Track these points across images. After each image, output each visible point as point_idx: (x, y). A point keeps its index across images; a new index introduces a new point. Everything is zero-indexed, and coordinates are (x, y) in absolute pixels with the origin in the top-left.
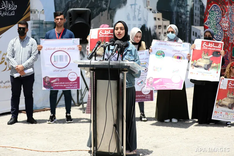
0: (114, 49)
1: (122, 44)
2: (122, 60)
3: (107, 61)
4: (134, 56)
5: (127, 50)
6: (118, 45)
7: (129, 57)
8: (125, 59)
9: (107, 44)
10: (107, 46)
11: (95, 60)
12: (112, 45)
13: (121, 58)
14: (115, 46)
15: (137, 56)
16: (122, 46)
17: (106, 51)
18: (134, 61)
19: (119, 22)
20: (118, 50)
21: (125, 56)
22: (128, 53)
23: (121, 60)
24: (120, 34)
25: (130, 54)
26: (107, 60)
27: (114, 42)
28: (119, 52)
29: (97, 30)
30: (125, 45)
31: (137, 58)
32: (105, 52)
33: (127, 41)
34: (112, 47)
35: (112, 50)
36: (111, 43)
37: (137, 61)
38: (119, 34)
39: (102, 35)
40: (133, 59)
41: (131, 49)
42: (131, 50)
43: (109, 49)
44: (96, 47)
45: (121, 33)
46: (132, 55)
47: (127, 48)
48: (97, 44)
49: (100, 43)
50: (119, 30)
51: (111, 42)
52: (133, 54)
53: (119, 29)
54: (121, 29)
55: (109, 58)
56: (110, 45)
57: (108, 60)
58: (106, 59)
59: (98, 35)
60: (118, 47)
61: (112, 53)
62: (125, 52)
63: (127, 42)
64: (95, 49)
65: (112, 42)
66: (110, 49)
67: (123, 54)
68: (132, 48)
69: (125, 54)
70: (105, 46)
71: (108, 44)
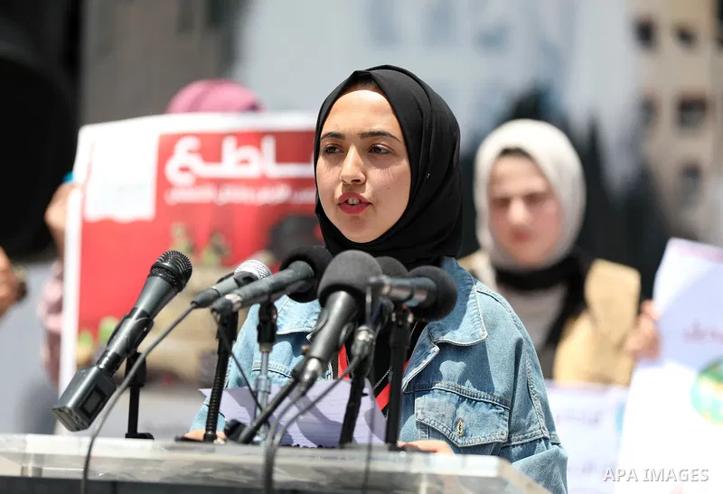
0: (315, 335)
1: (397, 285)
2: (391, 437)
3: (249, 448)
4: (506, 403)
5: (444, 346)
6: (356, 293)
7: (461, 411)
8: (422, 426)
9: (249, 279)
10: (246, 303)
11: (133, 433)
12: (300, 296)
13: (382, 421)
14: (323, 304)
15: (537, 405)
16: (398, 303)
17: (237, 348)
18: (501, 450)
19: (359, 80)
20: (351, 339)
21: (420, 402)
22: (451, 368)
23: (378, 441)
24: (364, 204)
25: (469, 387)
26: (249, 440)
27: (318, 270)
28: (363, 361)
29: (145, 132)
30: (420, 297)
31: (537, 428)
32: (224, 353)
33: (438, 263)
34: (293, 315)
35: (299, 340)
36: (286, 275)
37: (529, 449)
38: (353, 199)
39: (200, 182)
40: (499, 433)
41: (482, 334)
42: (482, 344)
43: (268, 334)
44: (143, 305)
45: (366, 194)
46: (490, 390)
47: (443, 331)
48: (157, 283)
49: (188, 274)
50: (352, 163)
51: (285, 266)
52: (500, 385)
53: (353, 153)
54: (373, 147)
55: (265, 421)
56: (278, 290)
57: (254, 433)
58: (234, 430)
59: (163, 184)
60: (355, 316)
61: (297, 375)
62: (425, 363)
63: (443, 272)
64: (131, 323)
65: (300, 268)
66: (274, 327)
67: (406, 381)
68: (492, 327)
69: (423, 384)
70: (233, 298)
71: (264, 284)
